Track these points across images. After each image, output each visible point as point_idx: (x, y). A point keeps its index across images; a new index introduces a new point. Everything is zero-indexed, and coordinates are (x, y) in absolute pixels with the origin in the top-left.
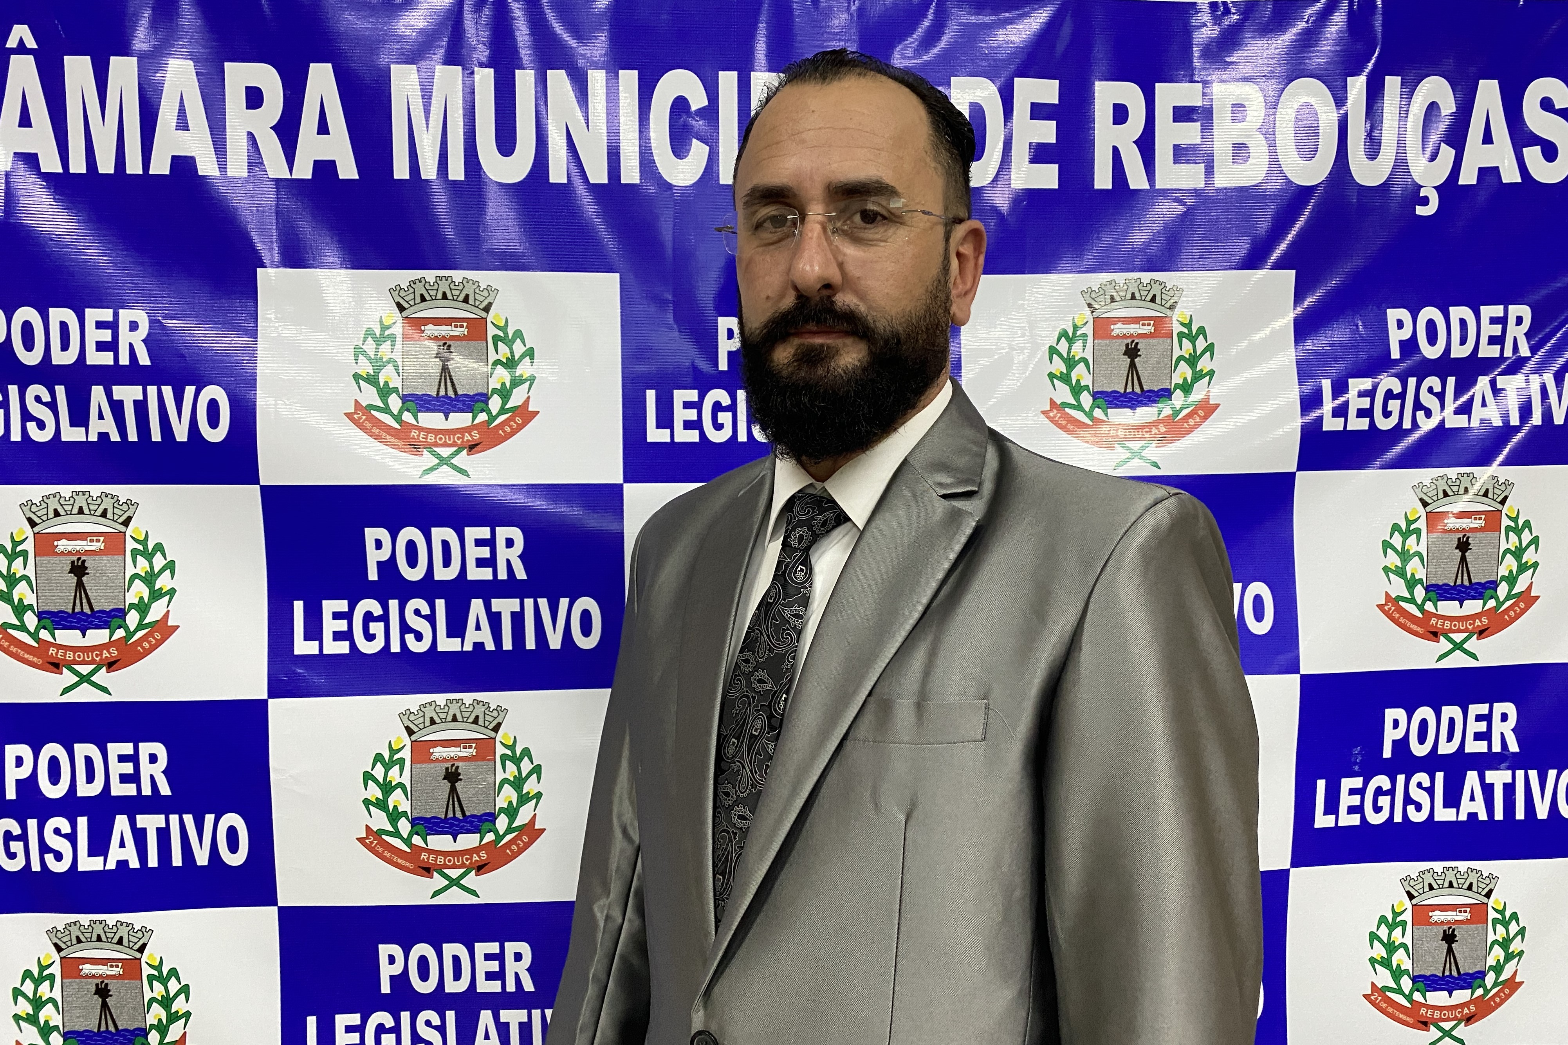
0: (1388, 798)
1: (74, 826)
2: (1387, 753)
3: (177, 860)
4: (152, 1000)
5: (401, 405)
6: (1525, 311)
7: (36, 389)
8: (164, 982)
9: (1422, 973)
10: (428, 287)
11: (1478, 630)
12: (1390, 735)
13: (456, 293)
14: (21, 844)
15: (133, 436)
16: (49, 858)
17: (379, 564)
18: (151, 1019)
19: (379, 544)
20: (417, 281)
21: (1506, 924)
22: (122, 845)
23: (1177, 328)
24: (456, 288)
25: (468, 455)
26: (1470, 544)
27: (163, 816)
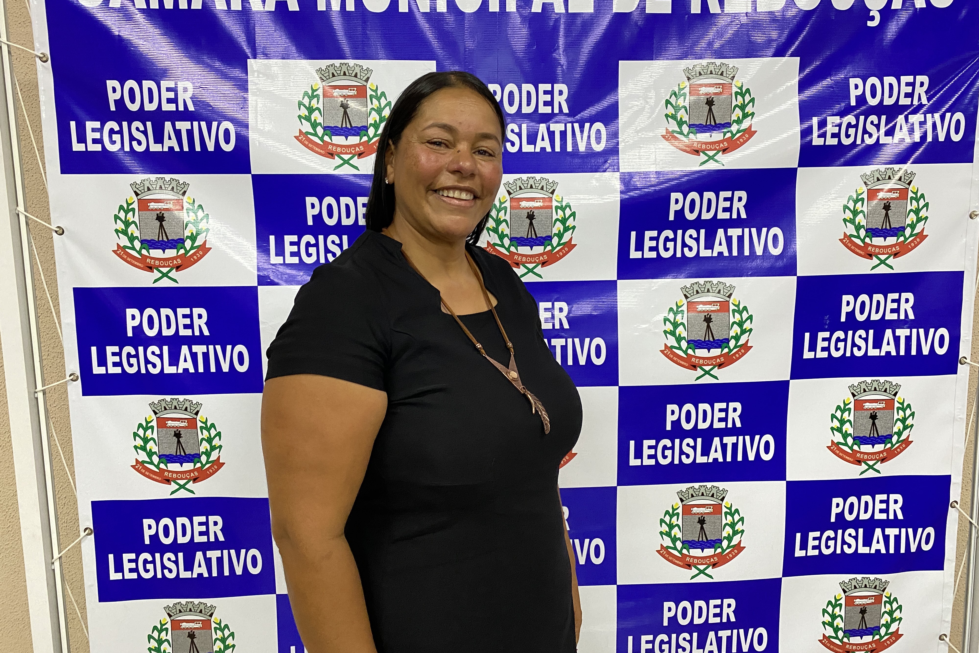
0: (843, 343)
1: (161, 350)
2: (843, 319)
3: (213, 369)
4: (203, 439)
5: (323, 132)
6: (925, 79)
7: (137, 124)
8: (209, 430)
9: (859, 435)
10: (336, 69)
11: (893, 253)
12: (845, 309)
13: (351, 72)
14: (135, 359)
15: (186, 149)
16: (150, 366)
17: (314, 216)
18: (202, 449)
19: (313, 206)
20: (330, 66)
21: (904, 410)
22: (185, 361)
23: (735, 89)
24: (350, 69)
25: (358, 158)
26: (890, 206)
27: (205, 346)
